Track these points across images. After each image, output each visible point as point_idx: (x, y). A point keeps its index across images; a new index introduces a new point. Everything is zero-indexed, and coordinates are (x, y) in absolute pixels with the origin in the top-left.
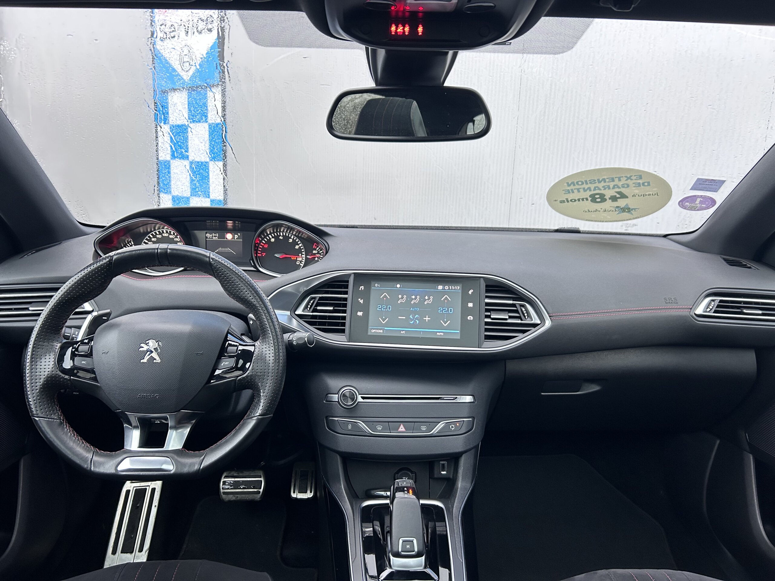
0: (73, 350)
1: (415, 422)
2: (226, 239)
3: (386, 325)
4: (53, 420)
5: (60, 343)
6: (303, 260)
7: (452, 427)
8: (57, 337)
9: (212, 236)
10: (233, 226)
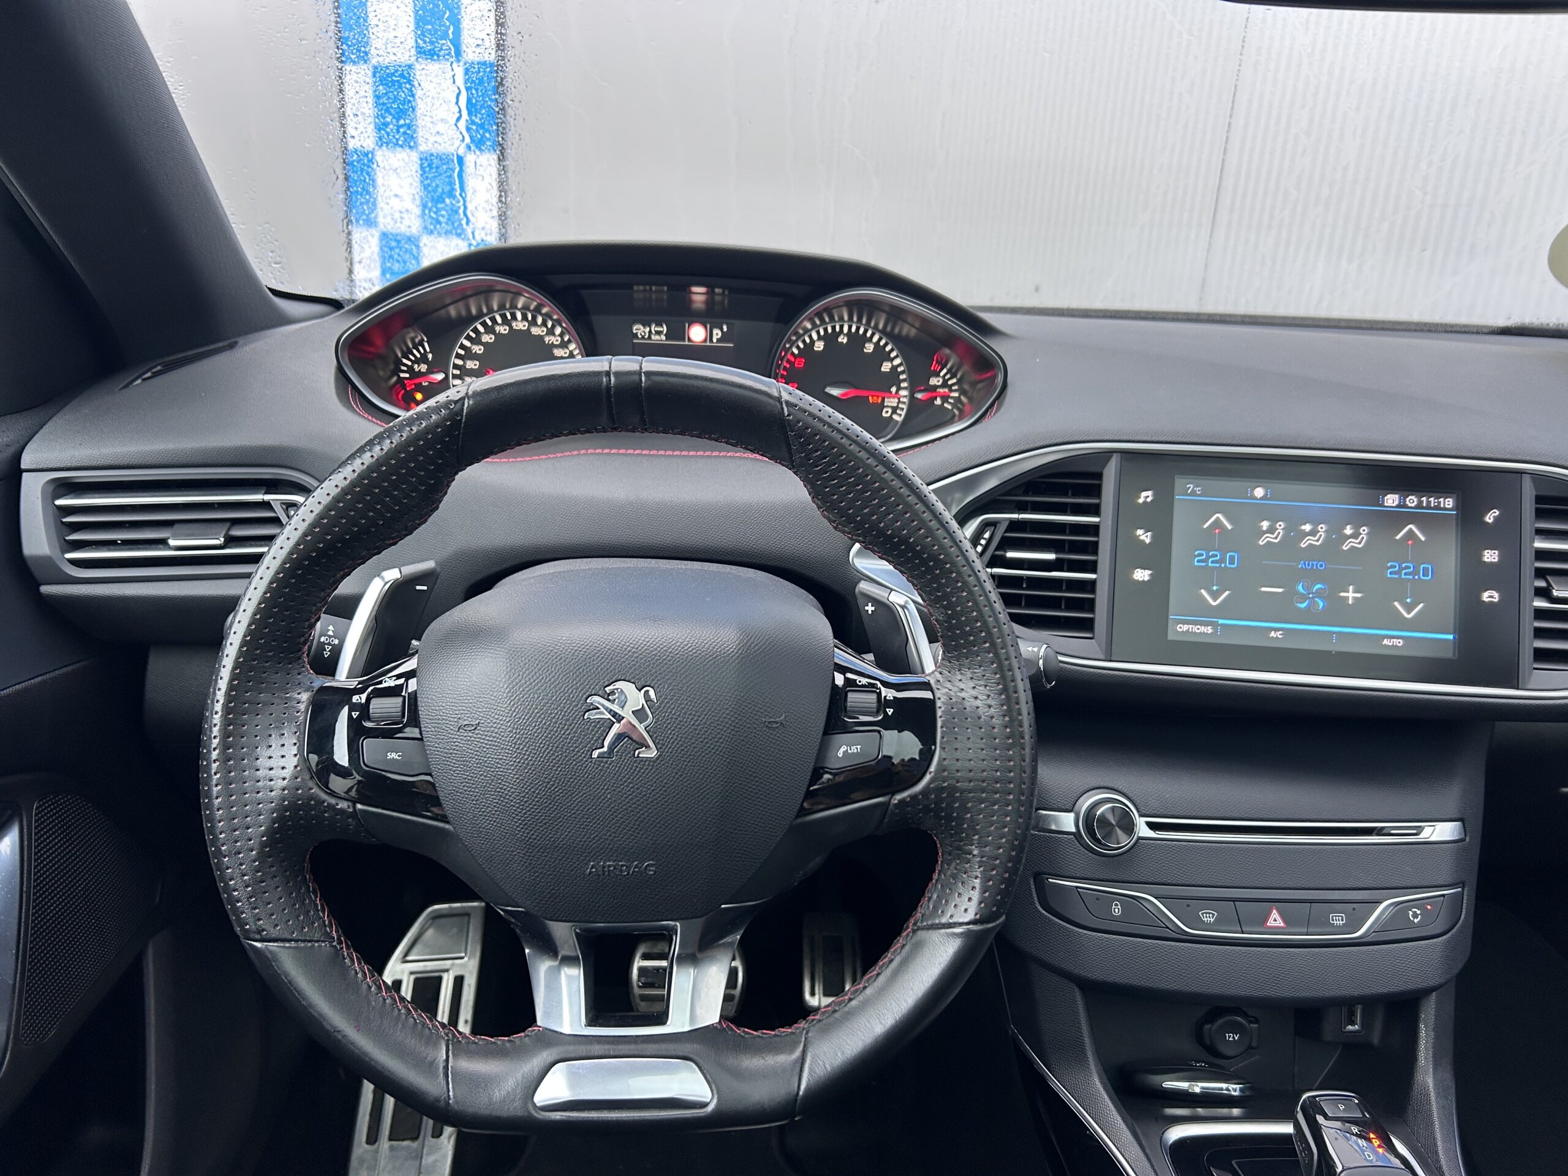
0: (355, 715)
1: (1311, 902)
2: (689, 340)
3: (1222, 611)
4: (309, 944)
5: (306, 690)
6: (901, 406)
7: (1415, 915)
8: (296, 672)
9: (650, 332)
10: (707, 302)
